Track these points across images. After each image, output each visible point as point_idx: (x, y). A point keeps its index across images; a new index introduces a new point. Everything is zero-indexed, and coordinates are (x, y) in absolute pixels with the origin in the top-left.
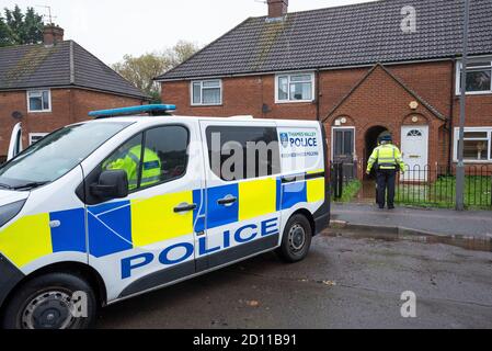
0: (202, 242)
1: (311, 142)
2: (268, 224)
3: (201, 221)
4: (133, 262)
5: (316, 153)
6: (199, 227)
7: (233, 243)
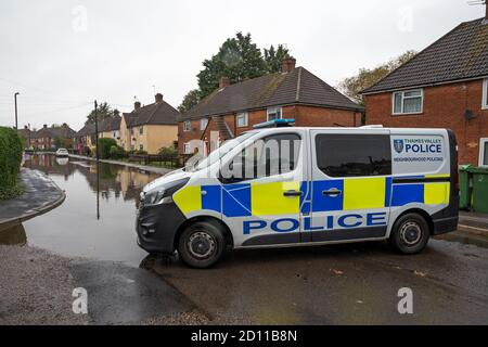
0: (307, 221)
1: (433, 148)
2: (374, 216)
3: (307, 205)
4: (251, 225)
5: (440, 159)
6: (305, 209)
7: (336, 227)
